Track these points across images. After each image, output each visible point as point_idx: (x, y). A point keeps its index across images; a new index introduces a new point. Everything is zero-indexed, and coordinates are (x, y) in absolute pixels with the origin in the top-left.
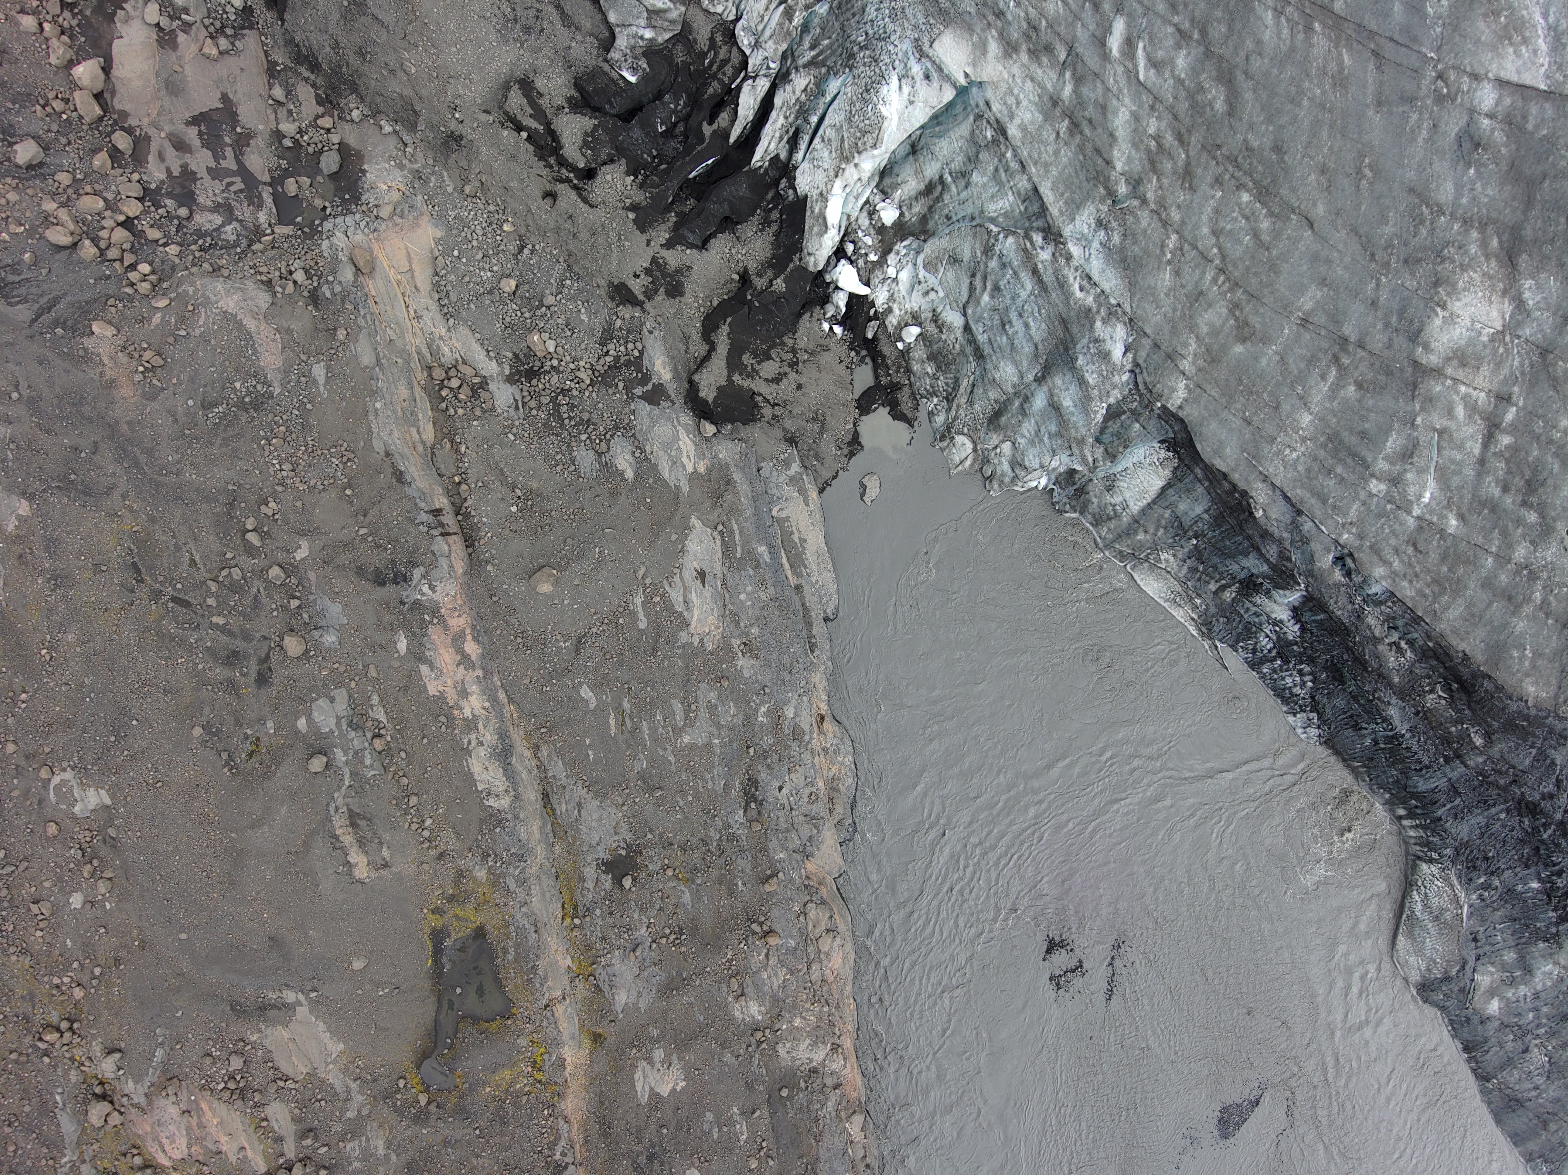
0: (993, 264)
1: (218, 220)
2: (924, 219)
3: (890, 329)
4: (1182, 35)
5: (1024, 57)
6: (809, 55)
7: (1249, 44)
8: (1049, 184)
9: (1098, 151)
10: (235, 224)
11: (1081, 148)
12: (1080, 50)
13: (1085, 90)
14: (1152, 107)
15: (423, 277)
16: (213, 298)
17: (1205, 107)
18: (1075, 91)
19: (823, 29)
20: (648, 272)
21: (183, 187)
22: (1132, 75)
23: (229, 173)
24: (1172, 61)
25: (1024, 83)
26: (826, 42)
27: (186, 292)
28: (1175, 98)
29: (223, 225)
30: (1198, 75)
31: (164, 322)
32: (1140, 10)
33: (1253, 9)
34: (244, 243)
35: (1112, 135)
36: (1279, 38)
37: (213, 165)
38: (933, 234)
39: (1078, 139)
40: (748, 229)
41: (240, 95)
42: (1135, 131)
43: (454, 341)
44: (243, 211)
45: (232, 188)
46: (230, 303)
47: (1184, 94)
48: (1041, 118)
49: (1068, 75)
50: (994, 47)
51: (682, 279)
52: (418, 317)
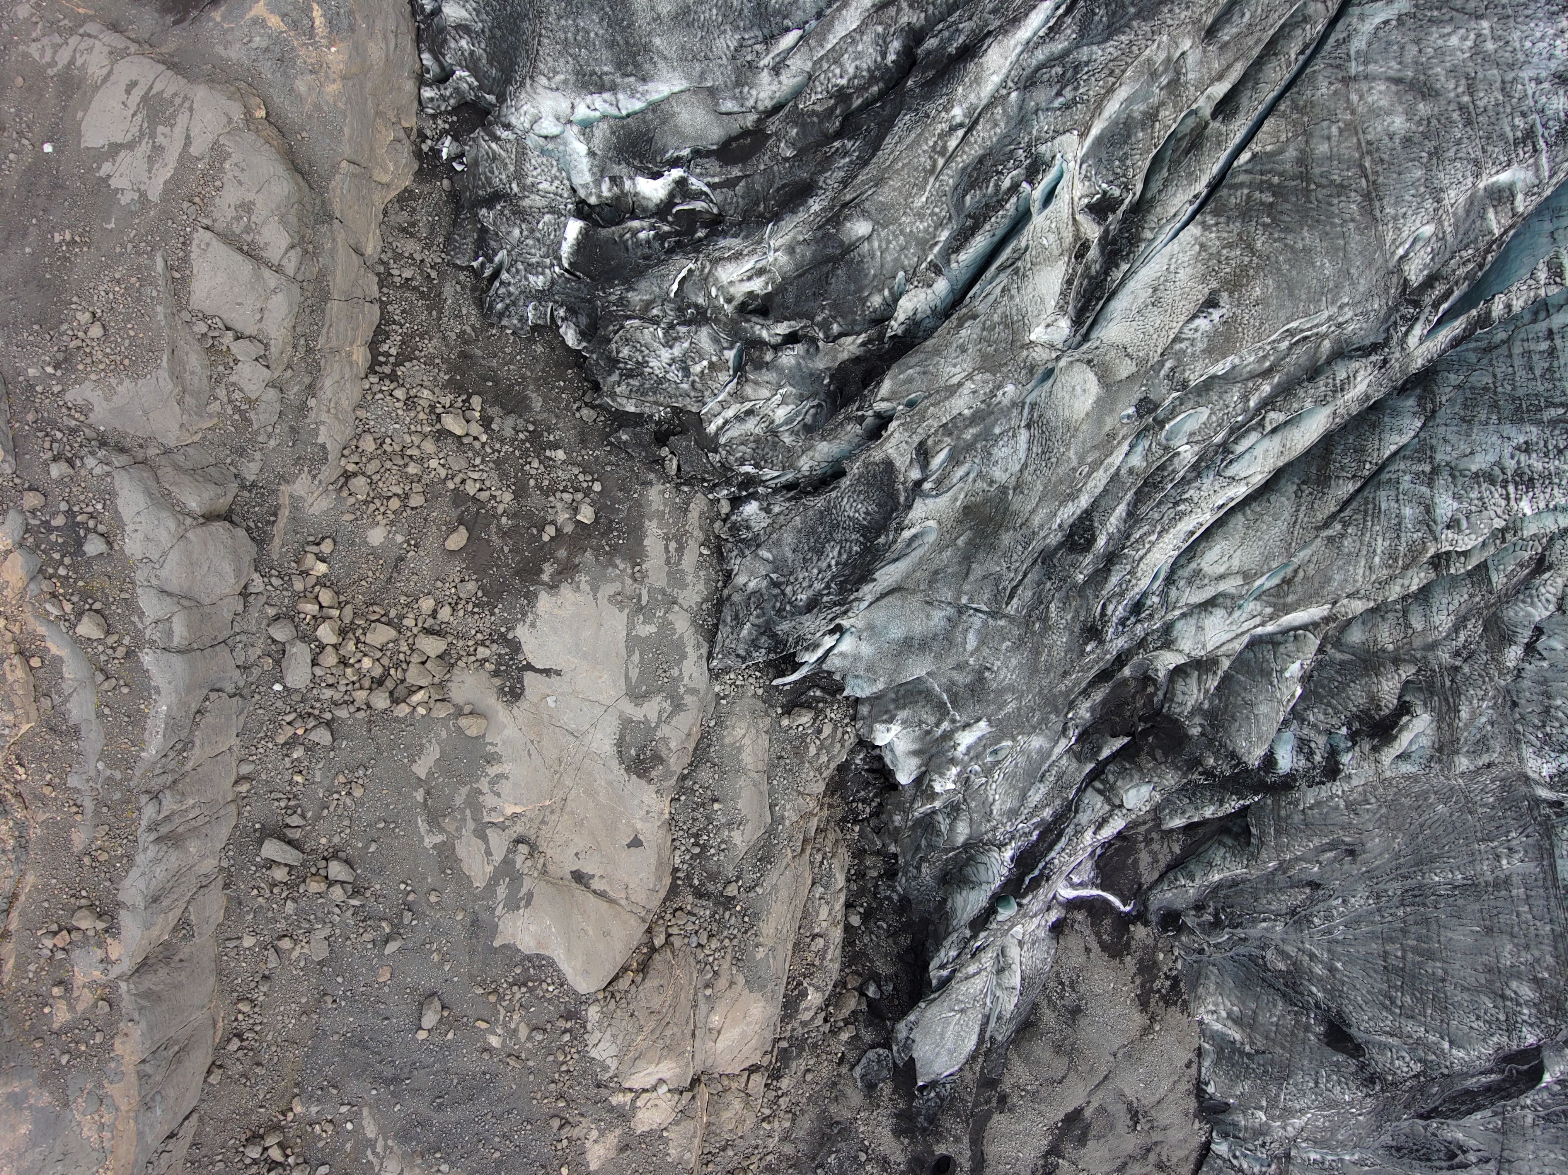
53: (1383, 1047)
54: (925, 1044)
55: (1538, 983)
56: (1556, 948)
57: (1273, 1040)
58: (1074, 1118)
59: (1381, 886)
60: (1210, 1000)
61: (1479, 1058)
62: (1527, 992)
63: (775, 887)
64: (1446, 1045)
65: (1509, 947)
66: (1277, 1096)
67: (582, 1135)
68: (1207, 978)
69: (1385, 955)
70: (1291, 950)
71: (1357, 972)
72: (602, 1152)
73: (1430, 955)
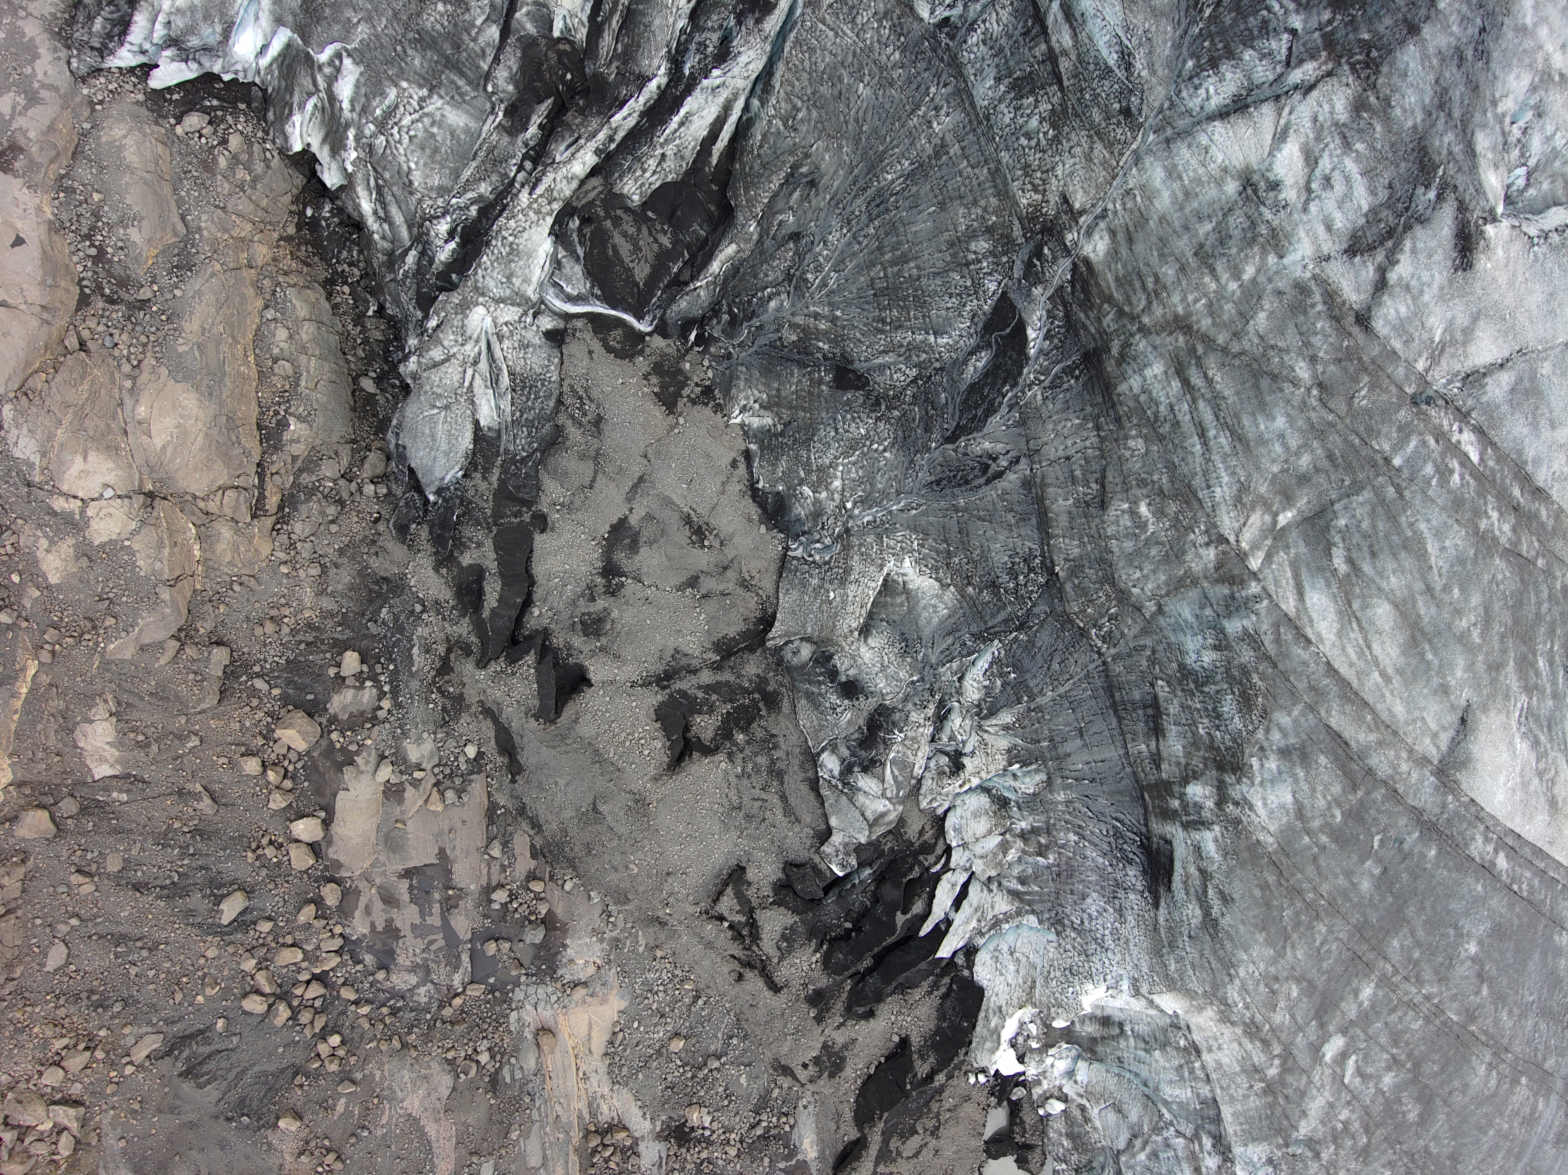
0: (1159, 1139)
1: (413, 980)
2: (1094, 1040)
3: (1035, 1097)
4: (1395, 1063)
5: (1239, 1031)
6: (1015, 885)
7: (1456, 1084)
8: (1231, 1110)
9: (1287, 1118)
10: (429, 986)
11: (1271, 1106)
12: (1295, 1052)
13: (1289, 1079)
14: (1348, 1103)
15: (599, 1044)
16: (399, 1094)
17: (1398, 1113)
18: (1280, 1075)
19: (1036, 876)
20: (817, 1060)
21: (385, 944)
22: (1338, 1079)
23: (432, 929)
24: (1379, 1078)
25: (1231, 1041)
26: (1036, 889)
27: (372, 1075)
28: (1372, 1102)
29: (417, 986)
30: (1400, 1091)
31: (347, 1113)
32: (1362, 1036)
33: (1469, 1062)
34: (435, 1005)
35: (1304, 1114)
36: (1486, 1084)
37: (418, 921)
38: (1100, 1061)
39: (1270, 1099)
40: (917, 994)
41: (457, 852)
42: (1327, 1114)
43: (615, 1101)
44: (440, 974)
45: (433, 947)
46: (413, 1103)
47: (1381, 1100)
48: (1238, 1069)
49: (1277, 1062)
50: (1210, 1013)
51: (846, 1053)
52: (586, 1078)
53: (882, 368)
54: (418, 450)
55: (989, 230)
56: (995, 186)
57: (796, 408)
58: (619, 528)
59: (848, 209)
60: (741, 396)
61: (961, 336)
62: (982, 245)
63: (199, 293)
64: (932, 338)
65: (962, 211)
66: (809, 458)
67: (30, 544)
68: (738, 378)
69: (872, 284)
70: (799, 320)
71: (854, 311)
72: (58, 563)
73: (903, 260)
